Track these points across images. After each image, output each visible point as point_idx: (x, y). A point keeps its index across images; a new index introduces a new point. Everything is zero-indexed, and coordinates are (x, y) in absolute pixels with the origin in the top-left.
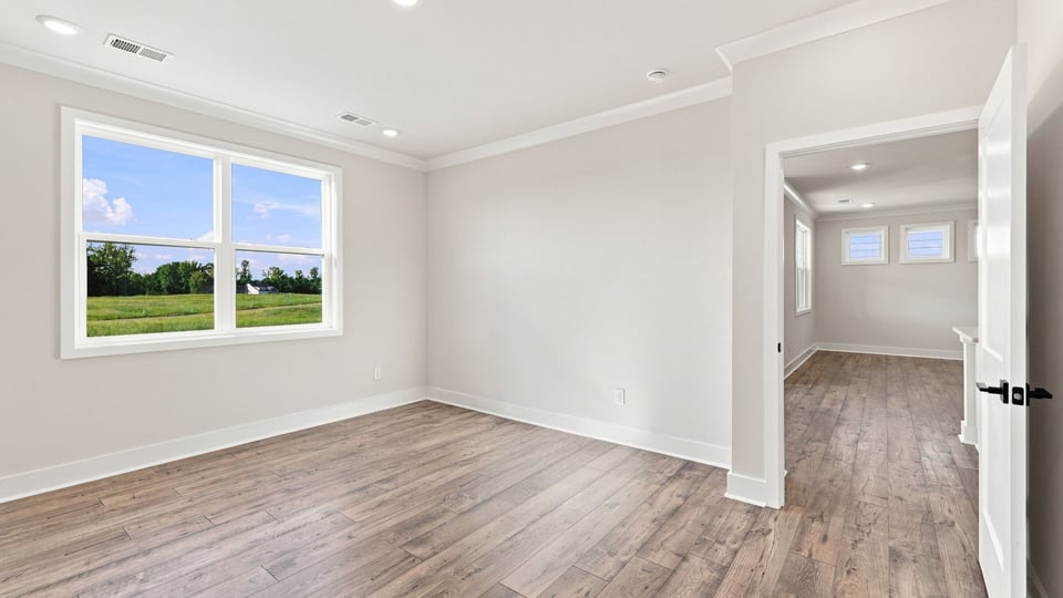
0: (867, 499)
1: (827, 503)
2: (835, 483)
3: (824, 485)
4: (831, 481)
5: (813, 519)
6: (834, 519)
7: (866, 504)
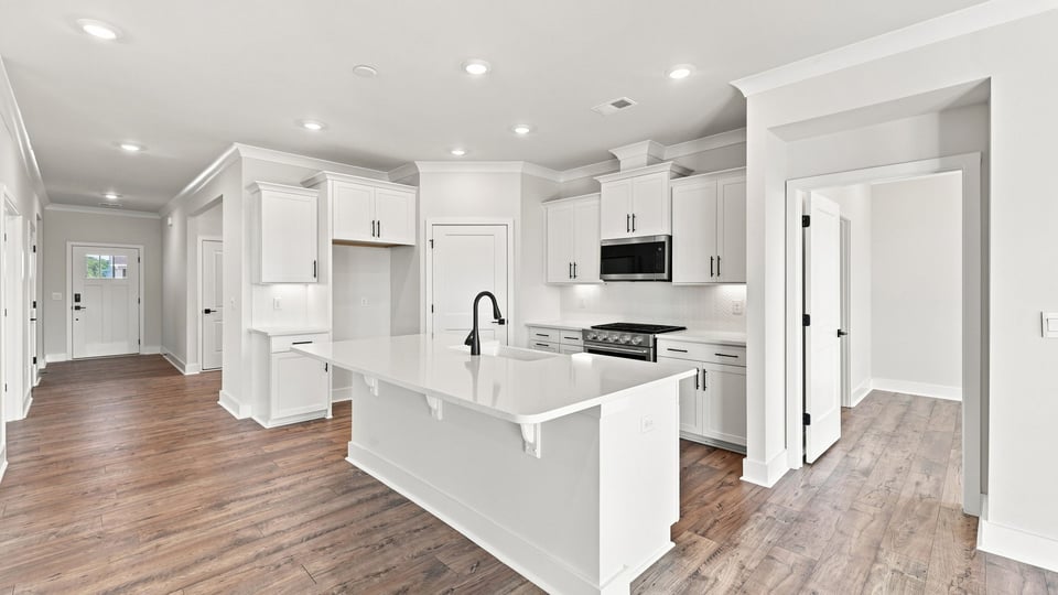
0: (872, 510)
1: (917, 508)
2: (907, 530)
3: (921, 528)
4: (912, 533)
5: (930, 497)
6: (909, 496)
7: (875, 506)
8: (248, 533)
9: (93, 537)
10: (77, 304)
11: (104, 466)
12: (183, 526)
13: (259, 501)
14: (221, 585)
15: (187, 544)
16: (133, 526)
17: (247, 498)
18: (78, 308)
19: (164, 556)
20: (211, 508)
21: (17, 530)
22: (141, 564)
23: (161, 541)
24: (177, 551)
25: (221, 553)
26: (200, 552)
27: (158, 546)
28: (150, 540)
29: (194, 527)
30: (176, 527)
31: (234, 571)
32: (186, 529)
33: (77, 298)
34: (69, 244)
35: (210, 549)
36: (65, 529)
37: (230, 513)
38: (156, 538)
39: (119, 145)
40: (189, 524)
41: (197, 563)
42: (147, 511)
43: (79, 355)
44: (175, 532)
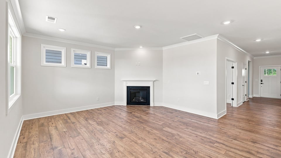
8: (253, 152)
9: (224, 132)
10: (262, 82)
11: (240, 121)
12: (241, 141)
13: (267, 148)
14: (234, 156)
15: (237, 144)
16: (232, 135)
17: (264, 145)
18: (262, 83)
19: (231, 143)
20: (252, 142)
21: (216, 124)
22: (226, 141)
23: (234, 140)
24: (234, 144)
25: (242, 151)
26: (238, 148)
27: (232, 141)
28: (232, 139)
29: (243, 142)
30: (239, 140)
31: (240, 156)
32: (241, 142)
33: (262, 81)
34: (260, 67)
35: (241, 148)
36: (222, 128)
37: (255, 145)
38: (233, 139)
39: (255, 40)
40: (242, 141)
41: (235, 149)
42: (238, 134)
43: (262, 96)
44: (238, 141)
